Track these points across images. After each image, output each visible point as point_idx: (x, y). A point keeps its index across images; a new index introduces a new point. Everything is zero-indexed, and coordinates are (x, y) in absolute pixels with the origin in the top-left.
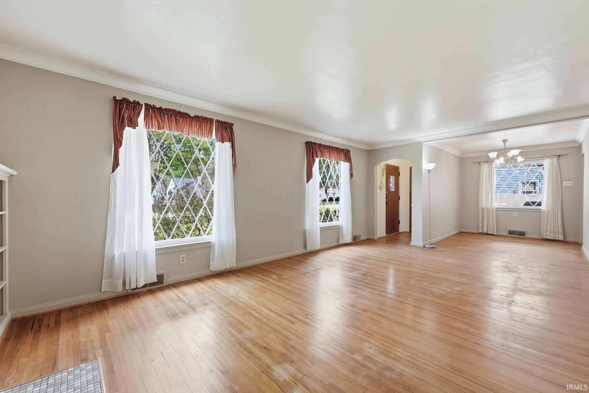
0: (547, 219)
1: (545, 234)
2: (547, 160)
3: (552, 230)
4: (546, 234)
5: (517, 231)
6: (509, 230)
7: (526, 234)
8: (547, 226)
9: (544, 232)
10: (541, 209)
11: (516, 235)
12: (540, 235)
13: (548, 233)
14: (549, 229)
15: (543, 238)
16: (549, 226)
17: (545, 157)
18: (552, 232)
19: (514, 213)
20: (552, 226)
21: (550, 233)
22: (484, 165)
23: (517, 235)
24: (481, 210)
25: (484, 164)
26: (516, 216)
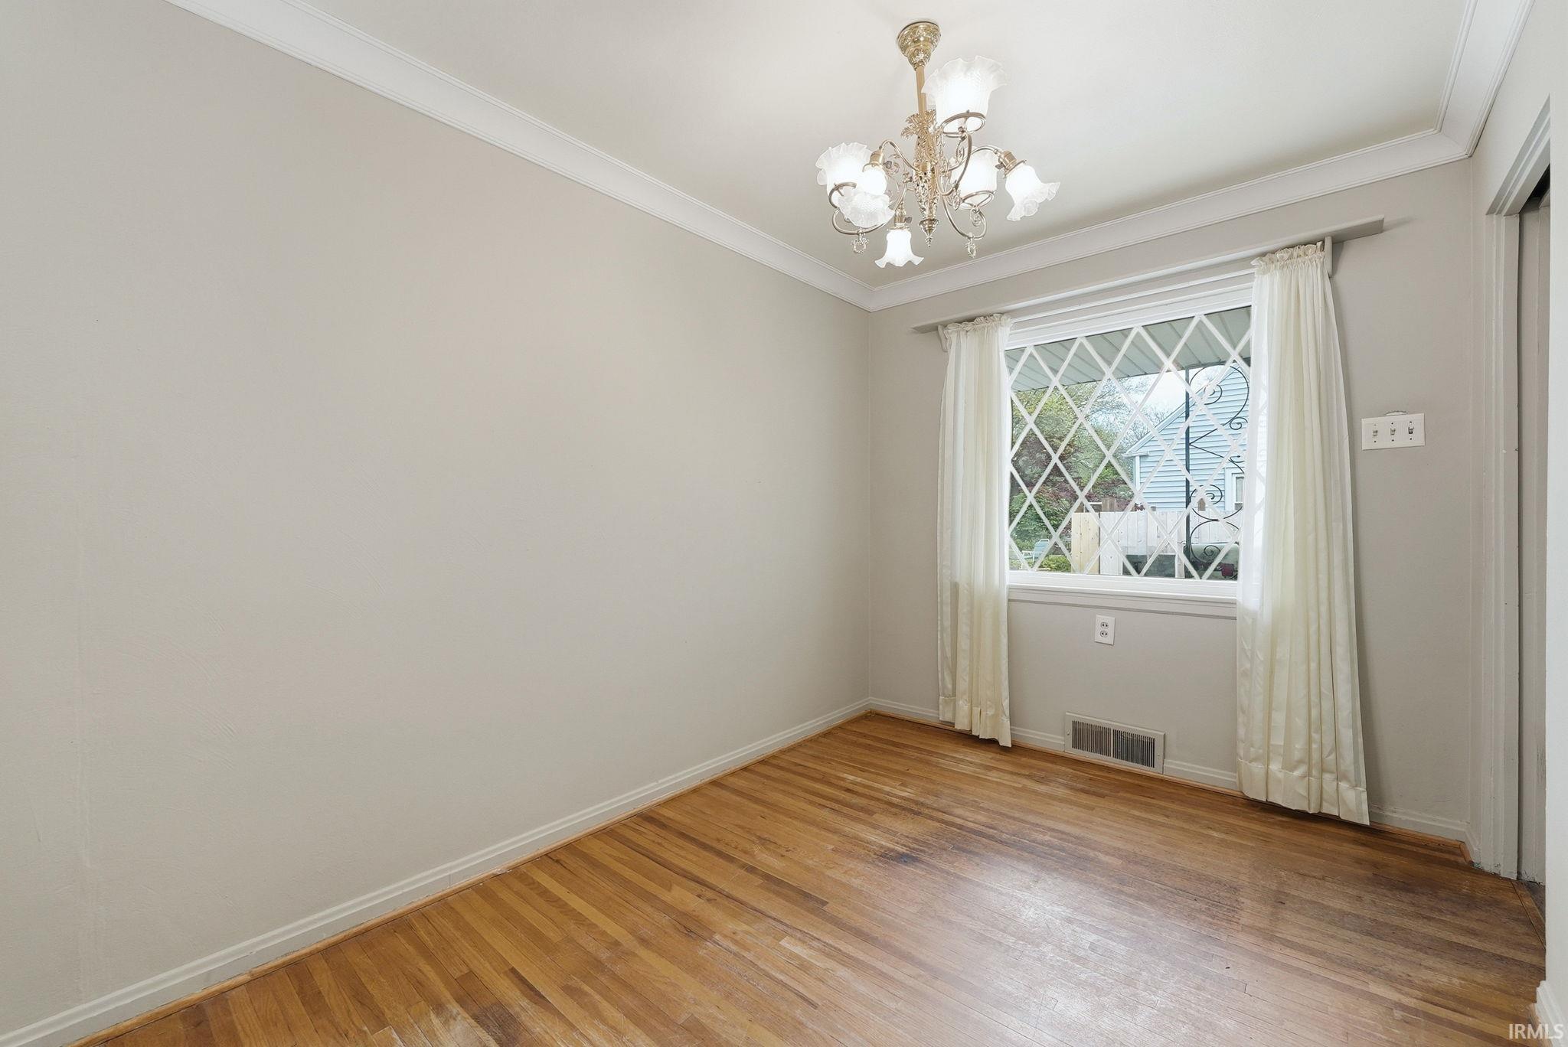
0: (1272, 673)
1: (1257, 768)
2: (1266, 278)
3: (1299, 745)
4: (1262, 772)
5: (1116, 732)
6: (1074, 723)
7: (1158, 751)
8: (1270, 717)
9: (1255, 760)
10: (1232, 603)
11: (1109, 755)
12: (1234, 767)
13: (1275, 767)
14: (1278, 740)
15: (1245, 796)
16: (1279, 718)
17: (1252, 257)
18: (1300, 762)
19: (1101, 618)
20: (1300, 723)
21: (1289, 766)
22: (958, 344)
23: (1116, 755)
24: (947, 595)
25: (959, 336)
26: (1109, 640)
